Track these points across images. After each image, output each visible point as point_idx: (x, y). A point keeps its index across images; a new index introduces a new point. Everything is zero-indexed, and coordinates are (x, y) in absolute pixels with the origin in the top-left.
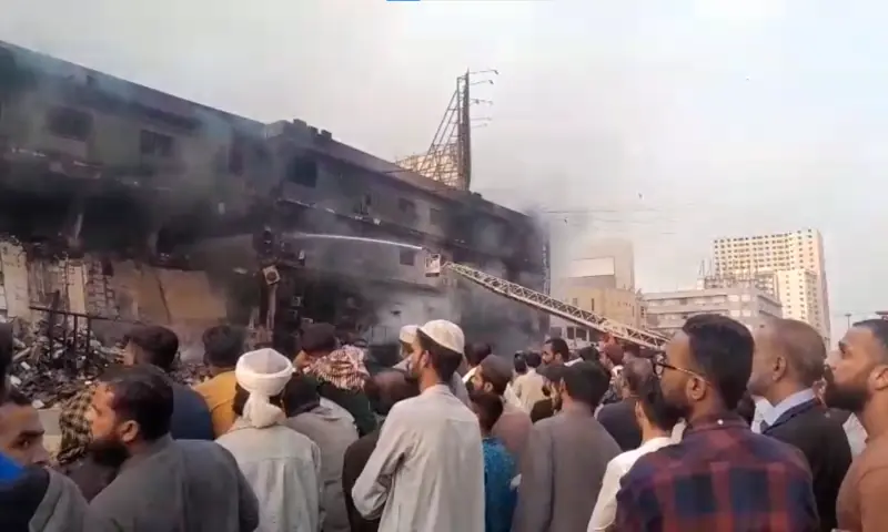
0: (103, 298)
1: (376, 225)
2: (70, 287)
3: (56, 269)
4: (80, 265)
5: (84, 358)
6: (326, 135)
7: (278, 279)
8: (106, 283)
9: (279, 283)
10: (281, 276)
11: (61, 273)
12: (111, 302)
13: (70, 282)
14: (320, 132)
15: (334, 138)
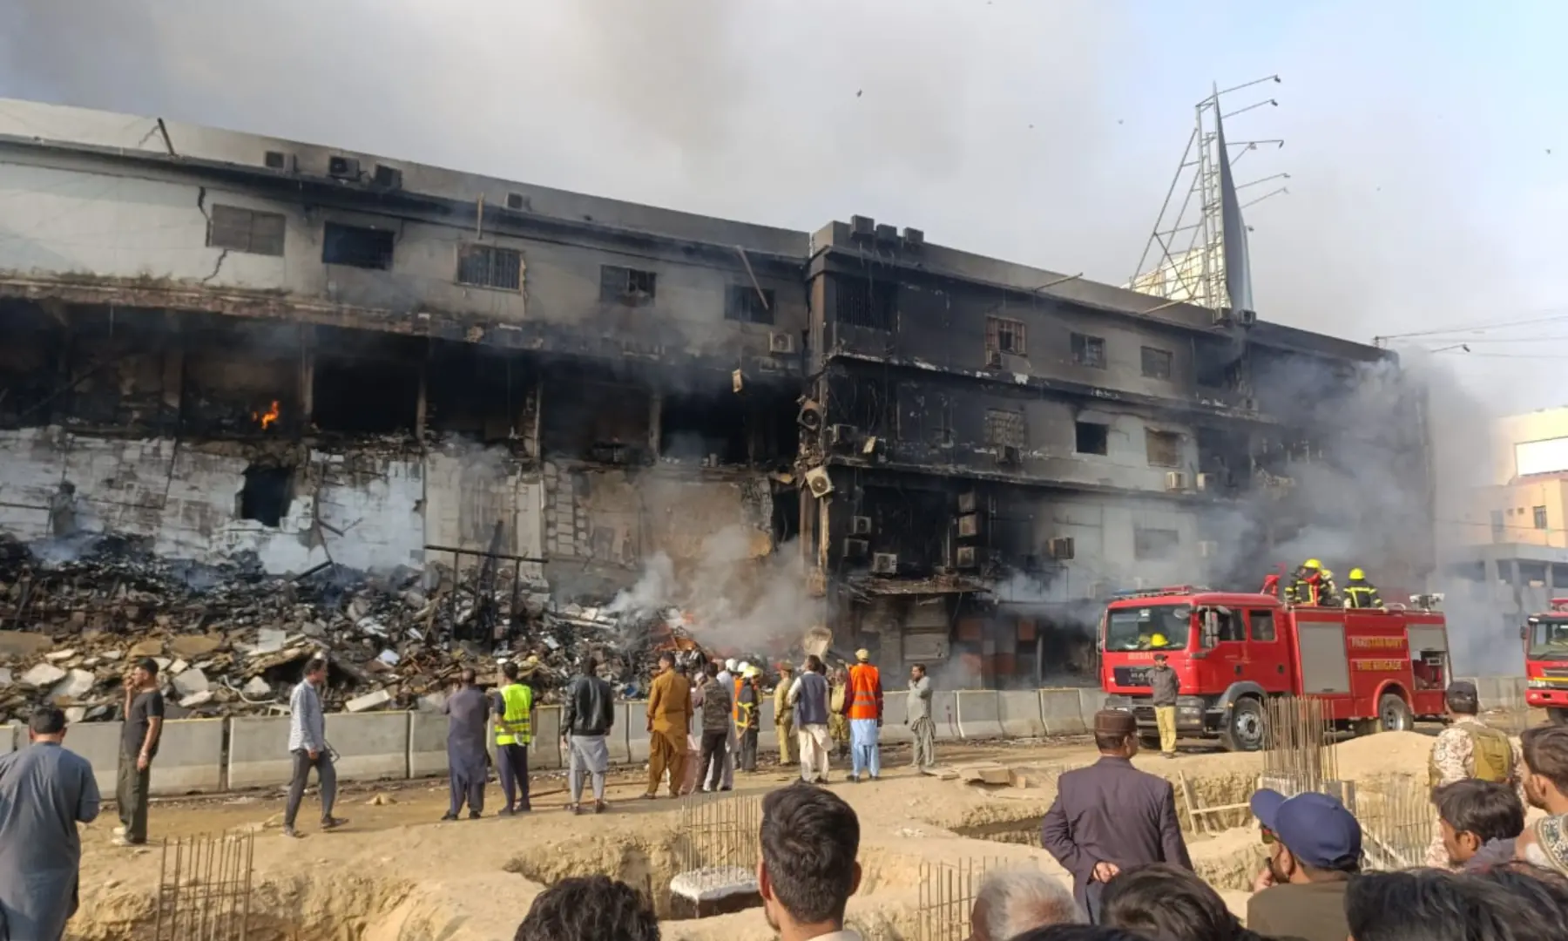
0: (570, 530)
1: (1021, 386)
2: (520, 517)
3: (503, 489)
4: (534, 481)
5: (506, 622)
6: (915, 235)
7: (829, 489)
8: (576, 506)
9: (830, 494)
10: (833, 483)
11: (510, 494)
12: (582, 536)
13: (521, 506)
14: (900, 233)
15: (927, 239)
